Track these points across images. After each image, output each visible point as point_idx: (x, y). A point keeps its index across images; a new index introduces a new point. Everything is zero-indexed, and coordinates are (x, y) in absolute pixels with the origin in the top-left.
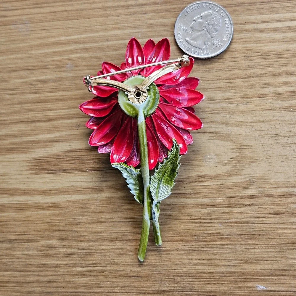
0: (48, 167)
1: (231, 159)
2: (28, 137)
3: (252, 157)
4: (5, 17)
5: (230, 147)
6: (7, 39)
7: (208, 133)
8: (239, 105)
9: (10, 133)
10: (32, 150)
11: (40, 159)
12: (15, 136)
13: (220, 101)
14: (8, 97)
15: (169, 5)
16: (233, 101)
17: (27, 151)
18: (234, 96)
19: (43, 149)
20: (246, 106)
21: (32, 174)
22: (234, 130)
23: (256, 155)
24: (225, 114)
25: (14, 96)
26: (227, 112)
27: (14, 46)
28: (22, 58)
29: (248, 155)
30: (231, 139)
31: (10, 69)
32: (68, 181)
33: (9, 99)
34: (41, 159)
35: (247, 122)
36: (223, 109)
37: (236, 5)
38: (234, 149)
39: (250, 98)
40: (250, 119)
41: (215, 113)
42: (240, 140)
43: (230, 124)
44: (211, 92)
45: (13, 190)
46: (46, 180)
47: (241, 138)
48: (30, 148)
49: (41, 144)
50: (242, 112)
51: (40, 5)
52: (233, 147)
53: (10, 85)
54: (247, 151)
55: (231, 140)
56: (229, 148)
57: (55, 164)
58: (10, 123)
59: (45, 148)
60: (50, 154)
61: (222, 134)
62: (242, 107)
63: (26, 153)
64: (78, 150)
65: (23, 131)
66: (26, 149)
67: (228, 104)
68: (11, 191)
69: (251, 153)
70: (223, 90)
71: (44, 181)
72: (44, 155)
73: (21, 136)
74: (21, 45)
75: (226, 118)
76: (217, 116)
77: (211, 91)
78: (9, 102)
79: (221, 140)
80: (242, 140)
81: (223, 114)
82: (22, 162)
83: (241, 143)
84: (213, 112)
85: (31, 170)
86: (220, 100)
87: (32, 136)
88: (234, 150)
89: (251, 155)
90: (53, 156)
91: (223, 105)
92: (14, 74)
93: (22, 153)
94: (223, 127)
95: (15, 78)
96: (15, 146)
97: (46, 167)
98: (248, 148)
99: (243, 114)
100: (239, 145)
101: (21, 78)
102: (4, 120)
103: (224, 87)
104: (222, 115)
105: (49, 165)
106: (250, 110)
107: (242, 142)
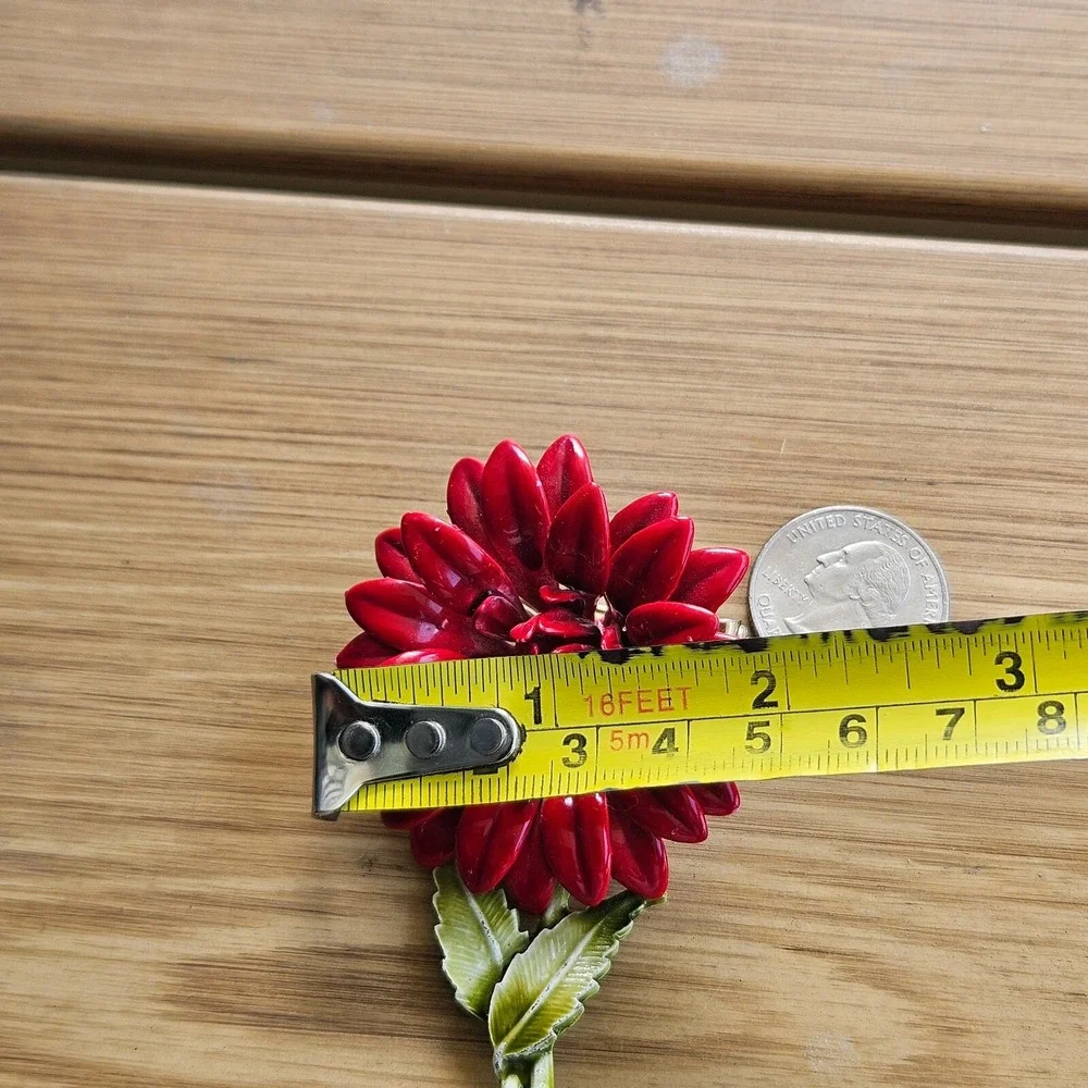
0: (233, 998)
1: (906, 1063)
2: (181, 880)
3: (982, 1065)
4: (173, 455)
5: (905, 1018)
6: (166, 530)
7: (830, 956)
8: (950, 869)
9: (114, 854)
10: (185, 929)
11: (208, 963)
12: (132, 869)
13: (883, 847)
14: (132, 724)
15: (740, 502)
16: (927, 854)
17: (168, 928)
18: (938, 837)
19: (227, 931)
20: (974, 877)
21: (167, 1015)
22: (925, 959)
23: (997, 1061)
24: (898, 895)
25: (154, 727)
26: (904, 891)
27: (184, 556)
28: (207, 601)
29: (967, 1057)
30: (913, 988)
31: (156, 631)
32: (300, 1061)
33: (134, 735)
34: (212, 964)
35: (973, 936)
36: (892, 878)
37: (966, 535)
38: (920, 1026)
39: (989, 851)
40: (984, 927)
41: (861, 888)
42: (945, 996)
43: (912, 934)
44: (854, 811)
45: (87, 1067)
46: (218, 1045)
47: (949, 989)
48: (176, 919)
49: (223, 910)
50: (959, 898)
51: (299, 437)
52: (918, 1019)
53: (147, 686)
54: (964, 1040)
55: (913, 993)
56: (902, 1021)
57: (263, 991)
58: (123, 817)
59: (233, 926)
60: (248, 950)
61: (881, 967)
62: (959, 880)
63: (164, 935)
64: (355, 949)
65: (163, 853)
66: (166, 922)
67: (911, 862)
68: (81, 1073)
69: (980, 1050)
70: (896, 811)
71: (209, 1050)
72: (228, 952)
73: (156, 871)
74: (210, 556)
75: (899, 909)
76: (869, 897)
77: (857, 808)
78: (135, 745)
79: (876, 987)
80: (951, 997)
81: (893, 894)
82: (141, 967)
83: (949, 1008)
84: (855, 882)
85: (170, 1000)
86: (884, 845)
87: (193, 877)
88: (919, 1032)
89: (979, 1058)
90: (260, 961)
91: (895, 864)
92: (166, 650)
93: (147, 933)
94: (887, 941)
95: (169, 666)
96: (126, 906)
97: (227, 997)
98: (969, 1031)
99: (962, 906)
100: (938, 1012)
101: (190, 667)
102: (102, 806)
103: (901, 802)
104: (889, 897)
105: (239, 992)
106: (988, 893)
107: (951, 1004)
